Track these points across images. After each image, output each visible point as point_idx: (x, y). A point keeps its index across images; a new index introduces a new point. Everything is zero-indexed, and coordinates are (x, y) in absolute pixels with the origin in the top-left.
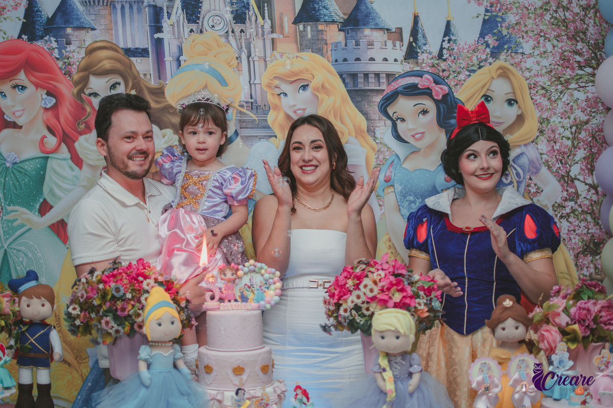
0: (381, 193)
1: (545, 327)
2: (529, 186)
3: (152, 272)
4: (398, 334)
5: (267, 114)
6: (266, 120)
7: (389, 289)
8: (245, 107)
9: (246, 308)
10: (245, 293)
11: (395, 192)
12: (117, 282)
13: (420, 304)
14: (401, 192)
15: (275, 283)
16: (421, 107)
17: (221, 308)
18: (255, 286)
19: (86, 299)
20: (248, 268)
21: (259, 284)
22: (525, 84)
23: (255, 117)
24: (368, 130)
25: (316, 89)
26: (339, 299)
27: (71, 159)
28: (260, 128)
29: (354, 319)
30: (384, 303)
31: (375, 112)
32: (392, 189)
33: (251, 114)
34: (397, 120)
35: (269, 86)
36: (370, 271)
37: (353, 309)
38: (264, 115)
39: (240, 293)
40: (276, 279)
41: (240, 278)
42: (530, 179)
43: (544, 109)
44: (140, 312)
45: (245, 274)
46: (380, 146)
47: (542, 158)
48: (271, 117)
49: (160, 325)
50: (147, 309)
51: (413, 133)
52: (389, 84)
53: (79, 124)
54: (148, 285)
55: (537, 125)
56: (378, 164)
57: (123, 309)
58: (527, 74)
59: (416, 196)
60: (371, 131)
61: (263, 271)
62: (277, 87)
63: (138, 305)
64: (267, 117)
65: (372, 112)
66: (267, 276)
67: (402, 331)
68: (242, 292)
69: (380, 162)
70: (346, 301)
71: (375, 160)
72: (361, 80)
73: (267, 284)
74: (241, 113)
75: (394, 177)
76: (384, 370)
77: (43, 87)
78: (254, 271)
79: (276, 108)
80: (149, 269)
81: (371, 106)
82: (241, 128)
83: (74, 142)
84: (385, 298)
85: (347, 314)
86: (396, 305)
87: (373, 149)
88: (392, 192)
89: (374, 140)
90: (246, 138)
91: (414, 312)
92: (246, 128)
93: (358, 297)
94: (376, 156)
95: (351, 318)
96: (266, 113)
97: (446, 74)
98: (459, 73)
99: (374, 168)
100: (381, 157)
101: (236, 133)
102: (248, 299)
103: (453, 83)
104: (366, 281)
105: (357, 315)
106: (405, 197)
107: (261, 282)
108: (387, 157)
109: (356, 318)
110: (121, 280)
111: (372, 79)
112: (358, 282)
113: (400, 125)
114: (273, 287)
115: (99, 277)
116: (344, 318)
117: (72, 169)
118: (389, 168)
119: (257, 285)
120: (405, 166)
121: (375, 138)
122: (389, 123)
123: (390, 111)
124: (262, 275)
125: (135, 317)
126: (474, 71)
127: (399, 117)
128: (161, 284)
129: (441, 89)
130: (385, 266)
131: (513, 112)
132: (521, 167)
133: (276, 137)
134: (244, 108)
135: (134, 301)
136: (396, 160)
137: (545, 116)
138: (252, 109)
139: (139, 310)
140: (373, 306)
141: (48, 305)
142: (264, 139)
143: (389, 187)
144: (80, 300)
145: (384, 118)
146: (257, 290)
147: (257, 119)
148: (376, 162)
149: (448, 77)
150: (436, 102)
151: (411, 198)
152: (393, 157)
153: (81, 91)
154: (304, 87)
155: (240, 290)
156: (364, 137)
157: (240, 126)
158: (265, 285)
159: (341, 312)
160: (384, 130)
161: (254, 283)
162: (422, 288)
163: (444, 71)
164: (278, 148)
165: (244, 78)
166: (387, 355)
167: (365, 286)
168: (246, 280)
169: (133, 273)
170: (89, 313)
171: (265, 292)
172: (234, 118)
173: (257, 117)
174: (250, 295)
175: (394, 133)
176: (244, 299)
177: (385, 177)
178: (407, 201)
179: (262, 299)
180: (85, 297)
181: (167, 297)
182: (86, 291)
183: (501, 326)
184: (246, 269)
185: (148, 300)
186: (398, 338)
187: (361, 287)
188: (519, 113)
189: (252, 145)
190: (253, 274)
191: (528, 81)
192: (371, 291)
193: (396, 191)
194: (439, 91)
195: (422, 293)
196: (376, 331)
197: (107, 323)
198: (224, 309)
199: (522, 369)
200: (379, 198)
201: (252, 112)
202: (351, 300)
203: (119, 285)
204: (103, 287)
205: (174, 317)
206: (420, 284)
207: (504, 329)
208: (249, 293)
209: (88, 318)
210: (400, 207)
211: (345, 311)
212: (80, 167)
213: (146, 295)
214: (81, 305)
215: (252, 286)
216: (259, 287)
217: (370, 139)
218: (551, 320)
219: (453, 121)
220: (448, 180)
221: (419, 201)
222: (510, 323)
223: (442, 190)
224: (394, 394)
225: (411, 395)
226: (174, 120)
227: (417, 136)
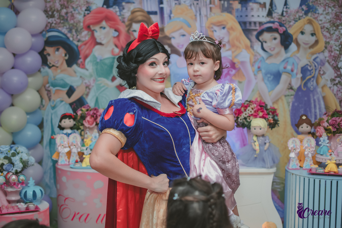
0: (256, 74)
1: (318, 127)
2: (320, 71)
4: (261, 128)
7: (258, 111)
13: (270, 117)
14: (265, 73)
16: (273, 37)
22: (319, 27)
25: (229, 29)
26: (238, 115)
30: (255, 116)
32: (260, 72)
34: (263, 42)
35: (209, 27)
36: (250, 104)
37: (244, 119)
42: (321, 68)
43: (327, 38)
47: (326, 59)
51: (270, 48)
52: (260, 26)
55: (324, 45)
58: (320, 22)
59: (271, 75)
60: (252, 47)
62: (212, 28)
65: (252, 39)
67: (262, 126)
70: (241, 116)
71: (254, 59)
72: (248, 25)
75: (262, 66)
76: (255, 142)
77: (113, 28)
81: (252, 36)
84: (256, 114)
85: (241, 121)
86: (260, 117)
87: (253, 54)
89: (253, 51)
91: (268, 120)
93: (246, 114)
95: (243, 122)
97: (285, 22)
98: (290, 22)
99: (253, 62)
100: (256, 58)
103: (287, 26)
104: (249, 108)
105: (245, 121)
106: (266, 75)
111: (253, 25)
113: (264, 44)
116: (240, 123)
118: (259, 63)
120: (266, 62)
122: (260, 43)
123: (261, 38)
126: (296, 21)
129: (283, 29)
130: (256, 103)
131: (314, 39)
132: (317, 63)
136: (263, 59)
137: (327, 41)
140: (251, 118)
149: (285, 24)
150: (280, 35)
151: (269, 76)
152: (261, 58)
153: (129, 30)
154: (224, 28)
156: (249, 49)
159: (239, 120)
160: (257, 46)
162: (271, 112)
163: (284, 21)
165: (198, 24)
166: (257, 136)
167: (249, 110)
175: (262, 48)
177: (258, 66)
178: (267, 77)
183: (301, 126)
186: (260, 129)
187: (247, 110)
188: (316, 39)
191: (321, 26)
192: (251, 112)
193: (263, 73)
194: (282, 29)
195: (271, 113)
196: (252, 126)
199: (308, 142)
202: (243, 115)
206: (270, 110)
207: (302, 127)
210: (264, 79)
211: (241, 120)
217: (251, 50)
218: (321, 124)
219: (287, 43)
220: (285, 68)
221: (272, 77)
222: (305, 125)
223: (283, 72)
224: (259, 151)
225: (265, 151)
226: (168, 42)
227: (272, 49)
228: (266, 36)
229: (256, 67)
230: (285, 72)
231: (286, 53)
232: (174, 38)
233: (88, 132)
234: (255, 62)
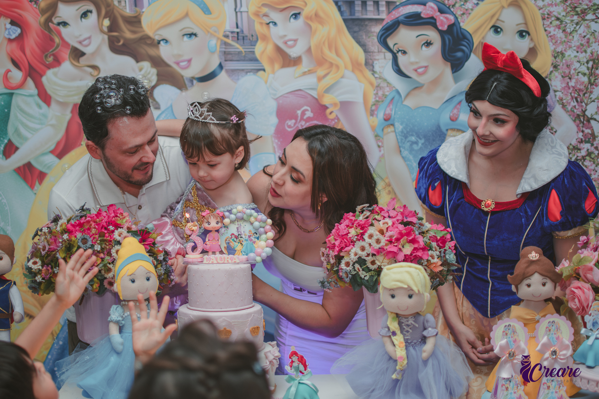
0: (380, 133)
1: (575, 283)
3: (125, 220)
4: (411, 293)
5: (255, 45)
6: (254, 52)
7: (398, 240)
8: (231, 38)
9: (233, 262)
10: (231, 244)
11: (395, 131)
12: (83, 232)
13: (433, 257)
14: (402, 132)
15: (266, 233)
16: (423, 39)
17: (205, 262)
18: (243, 236)
19: (48, 251)
20: (235, 215)
21: (248, 234)
22: (538, 14)
23: (241, 49)
24: (367, 64)
25: (309, 18)
26: (341, 250)
27: (39, 95)
28: (247, 61)
29: (357, 274)
30: (393, 257)
31: (373, 43)
32: (391, 129)
33: (237, 46)
34: (398, 52)
35: (257, 14)
36: (375, 219)
37: (356, 262)
38: (252, 45)
39: (226, 243)
40: (268, 227)
41: (226, 227)
43: (559, 42)
44: (111, 266)
45: (232, 222)
46: (379, 81)
47: (556, 95)
48: (259, 49)
49: (133, 281)
50: (119, 263)
51: (415, 67)
52: (389, 12)
53: (46, 56)
54: (120, 236)
55: (550, 59)
56: (378, 101)
59: (418, 136)
60: (369, 64)
61: (252, 219)
62: (265, 15)
63: (107, 258)
64: (254, 48)
65: (370, 44)
66: (257, 224)
67: (415, 289)
68: (229, 243)
69: (379, 98)
70: (348, 253)
71: (374, 96)
72: (358, 8)
73: (257, 234)
74: (226, 44)
75: (395, 114)
76: (394, 334)
77: (7, 16)
78: (242, 219)
79: (265, 38)
80: (121, 217)
81: (369, 37)
82: (226, 61)
83: (41, 76)
84: (395, 249)
85: (350, 268)
86: (407, 259)
87: (372, 84)
88: (392, 132)
89: (373, 74)
90: (232, 72)
91: (428, 266)
92: (231, 60)
93: (363, 249)
94: (375, 92)
95: (354, 273)
96: (253, 44)
97: (452, 2)
98: (466, 1)
99: (372, 105)
100: (380, 93)
101: (221, 66)
102: (236, 251)
103: (459, 12)
104: (371, 230)
105: (361, 270)
106: (406, 137)
107: (250, 231)
108: (387, 93)
109: (360, 273)
110: (89, 229)
111: (370, 7)
112: (362, 231)
114: (264, 236)
115: (64, 226)
116: (346, 273)
117: (39, 107)
118: (389, 105)
119: (245, 235)
120: (406, 103)
121: (374, 72)
122: (389, 56)
123: (391, 42)
124: (252, 224)
125: (105, 272)
127: (400, 49)
128: (135, 234)
129: (447, 18)
130: (392, 214)
131: (525, 44)
133: (264, 70)
134: (229, 39)
135: (104, 254)
136: (397, 97)
137: (559, 49)
138: (238, 39)
139: (110, 264)
140: (380, 260)
141: (6, 258)
142: (251, 73)
143: (389, 126)
144: (41, 253)
145: (384, 50)
146: (246, 240)
147: (243, 50)
148: (375, 98)
149: (454, 6)
150: (441, 32)
151: (413, 139)
152: (394, 94)
153: (49, 20)
154: (296, 16)
155: (226, 240)
156: (361, 71)
157: (225, 58)
158: (255, 234)
159: (343, 266)
160: (383, 63)
161: (243, 233)
162: (434, 238)
164: (266, 82)
166: (398, 316)
167: (371, 236)
168: (233, 229)
169: (104, 221)
170: (52, 268)
171: (254, 242)
172: (218, 49)
173: (243, 48)
174: (238, 247)
175: (395, 67)
176: (231, 251)
177: (385, 114)
178: (408, 142)
179: (251, 251)
180: (47, 249)
181: (141, 249)
182: (48, 242)
183: (526, 282)
184: (233, 217)
185: (119, 252)
186: (410, 297)
187: (366, 237)
188: (532, 45)
189: (238, 79)
190: (241, 223)
192: (378, 241)
193: (397, 131)
194: (444, 20)
195: (434, 244)
196: (385, 288)
198: (208, 262)
199: (552, 332)
200: (378, 138)
201: (238, 43)
202: (355, 252)
203: (87, 236)
204: (68, 237)
205: (150, 272)
206: (432, 233)
207: (529, 286)
208: (237, 244)
209: (51, 273)
210: (401, 149)
211: (347, 264)
212: (48, 104)
213: (117, 247)
214: (42, 258)
215: (239, 236)
216: (247, 237)
217: (368, 73)
218: (582, 274)
219: (459, 54)
220: (453, 119)
221: (421, 142)
222: (536, 279)
223: (447, 130)
224: (405, 362)
225: (425, 362)
226: (152, 51)
227: (420, 70)
228: (405, 37)
229: (381, 115)
230: (453, 130)
231: (456, 80)
232: (166, 41)
234: (376, 103)
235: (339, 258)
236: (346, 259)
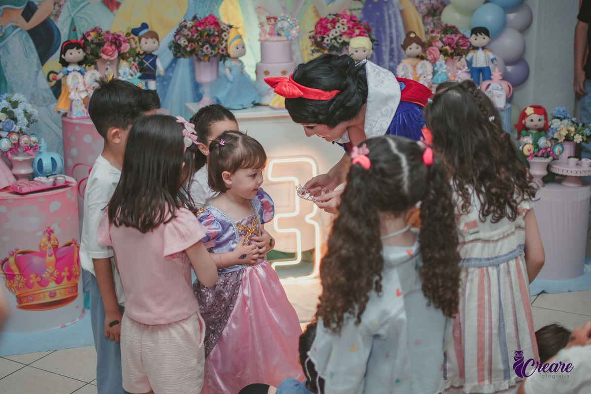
1: (430, 49)
4: (364, 49)
7: (352, 28)
10: (279, 32)
26: (324, 34)
29: (333, 45)
36: (338, 19)
37: (333, 39)
39: (277, 32)
49: (237, 48)
50: (228, 40)
57: (214, 41)
67: (367, 47)
70: (327, 35)
84: (351, 32)
85: (329, 42)
93: (335, 32)
95: (331, 44)
102: (282, 35)
104: (338, 24)
105: (335, 43)
112: (333, 25)
116: (328, 45)
125: (221, 45)
130: (346, 16)
135: (219, 37)
140: (345, 37)
141: (156, 42)
155: (277, 30)
159: (325, 41)
167: (339, 27)
170: (194, 44)
174: (282, 33)
180: (190, 35)
183: (409, 47)
186: (364, 51)
187: (336, 27)
192: (343, 29)
196: (353, 48)
197: (207, 49)
199: (423, 68)
202: (331, 34)
207: (411, 49)
209: (194, 47)
211: (327, 41)
213: (225, 33)
215: (283, 28)
218: (433, 44)
222: (414, 45)
233: (109, 67)
235: (323, 38)
236: (327, 38)
